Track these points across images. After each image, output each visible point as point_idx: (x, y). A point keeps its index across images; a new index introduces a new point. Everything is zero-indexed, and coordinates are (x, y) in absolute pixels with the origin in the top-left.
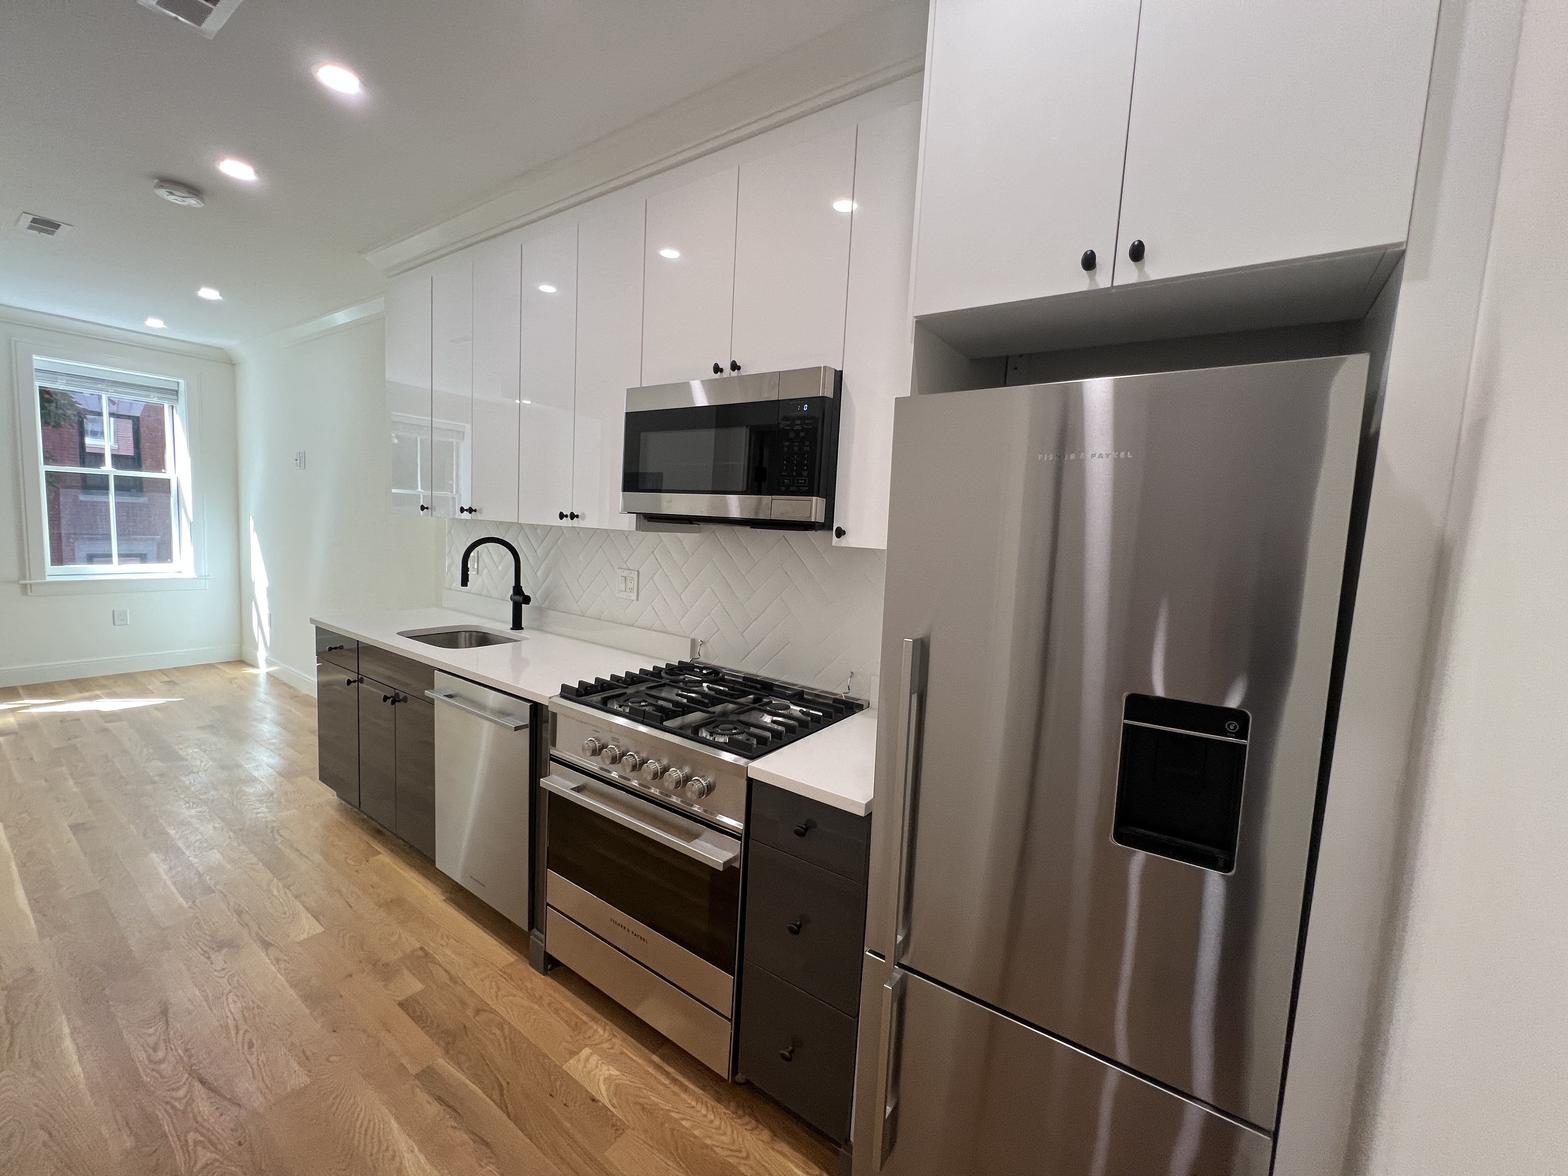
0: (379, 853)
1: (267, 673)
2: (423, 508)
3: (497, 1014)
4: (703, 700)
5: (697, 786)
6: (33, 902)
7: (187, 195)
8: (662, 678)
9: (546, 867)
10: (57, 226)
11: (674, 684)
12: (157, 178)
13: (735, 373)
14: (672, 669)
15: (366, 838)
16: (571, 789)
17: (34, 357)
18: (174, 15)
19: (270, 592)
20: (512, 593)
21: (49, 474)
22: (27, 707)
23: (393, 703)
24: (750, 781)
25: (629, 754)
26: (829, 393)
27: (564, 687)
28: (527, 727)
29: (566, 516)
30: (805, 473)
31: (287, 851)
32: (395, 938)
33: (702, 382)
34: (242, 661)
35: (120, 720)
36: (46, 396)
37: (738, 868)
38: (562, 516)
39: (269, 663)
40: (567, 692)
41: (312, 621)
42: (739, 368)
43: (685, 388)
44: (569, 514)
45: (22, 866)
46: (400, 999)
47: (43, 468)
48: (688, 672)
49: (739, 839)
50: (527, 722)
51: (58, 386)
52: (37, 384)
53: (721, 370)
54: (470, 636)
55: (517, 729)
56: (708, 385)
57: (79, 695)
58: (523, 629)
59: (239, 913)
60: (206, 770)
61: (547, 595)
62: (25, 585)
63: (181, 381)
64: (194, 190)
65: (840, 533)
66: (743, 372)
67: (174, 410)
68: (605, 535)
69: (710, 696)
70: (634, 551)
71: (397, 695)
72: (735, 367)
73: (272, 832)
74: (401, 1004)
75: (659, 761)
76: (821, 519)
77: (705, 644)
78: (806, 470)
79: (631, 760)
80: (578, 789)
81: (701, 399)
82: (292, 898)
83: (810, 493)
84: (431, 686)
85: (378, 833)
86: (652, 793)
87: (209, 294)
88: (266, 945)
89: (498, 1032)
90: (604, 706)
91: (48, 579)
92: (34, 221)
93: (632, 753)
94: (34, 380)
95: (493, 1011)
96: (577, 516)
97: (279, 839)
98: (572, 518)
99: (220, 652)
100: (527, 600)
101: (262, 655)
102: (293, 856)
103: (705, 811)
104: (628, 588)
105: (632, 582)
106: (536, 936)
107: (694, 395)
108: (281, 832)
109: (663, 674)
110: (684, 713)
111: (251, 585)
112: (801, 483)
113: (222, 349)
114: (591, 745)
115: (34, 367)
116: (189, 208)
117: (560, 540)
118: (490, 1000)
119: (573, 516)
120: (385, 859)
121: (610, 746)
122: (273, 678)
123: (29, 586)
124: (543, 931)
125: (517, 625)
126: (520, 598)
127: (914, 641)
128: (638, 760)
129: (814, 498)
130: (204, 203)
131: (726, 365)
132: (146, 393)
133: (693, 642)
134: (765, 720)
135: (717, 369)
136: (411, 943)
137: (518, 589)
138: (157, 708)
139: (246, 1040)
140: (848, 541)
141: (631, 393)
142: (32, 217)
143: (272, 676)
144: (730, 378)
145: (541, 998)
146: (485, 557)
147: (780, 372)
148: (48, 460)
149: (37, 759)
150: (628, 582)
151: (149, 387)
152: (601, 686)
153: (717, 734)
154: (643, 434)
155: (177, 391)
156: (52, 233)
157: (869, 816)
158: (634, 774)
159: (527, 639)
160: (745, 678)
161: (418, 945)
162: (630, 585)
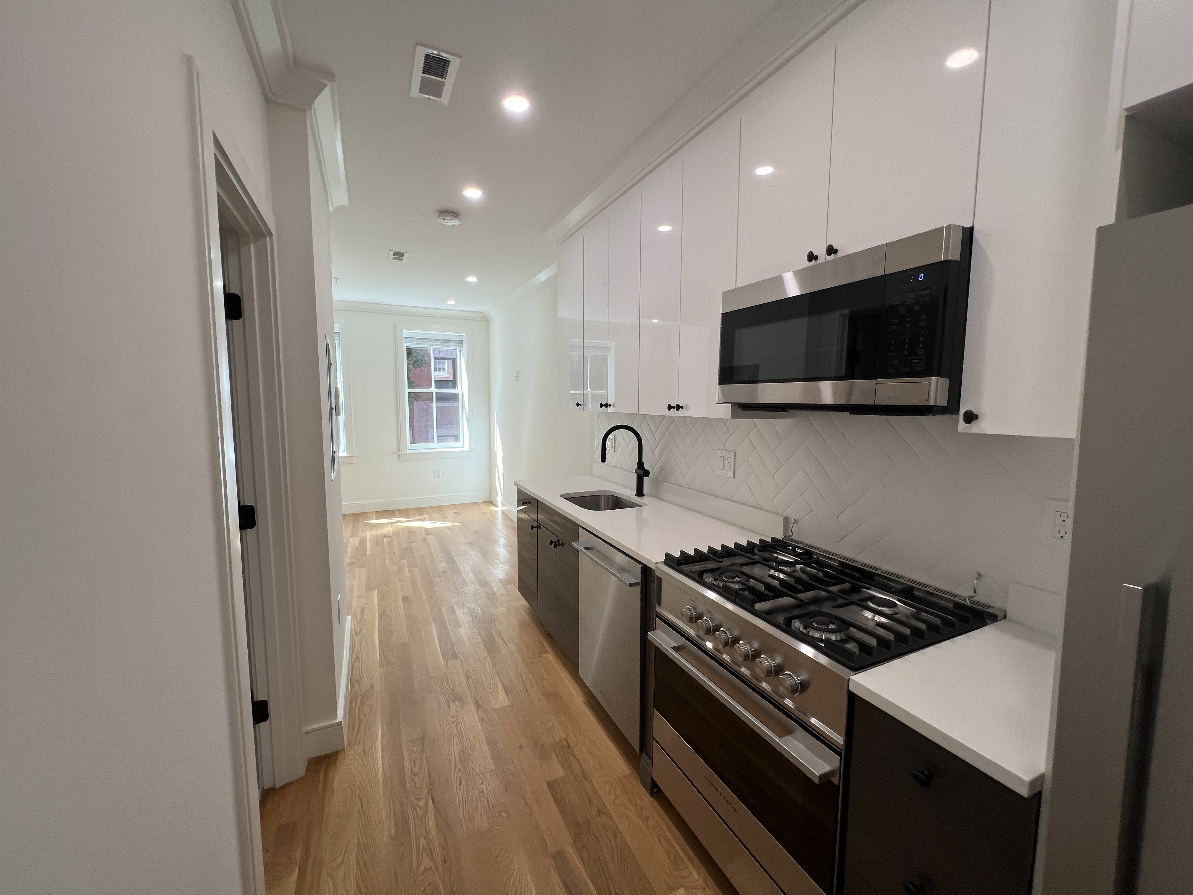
0: (547, 652)
1: (502, 511)
2: (578, 405)
3: (614, 821)
4: (796, 585)
5: (789, 682)
6: (381, 641)
7: (451, 218)
8: (754, 554)
9: (653, 706)
10: (403, 255)
11: (766, 562)
12: (438, 212)
13: (833, 256)
14: (765, 546)
15: (541, 638)
16: (671, 648)
17: (404, 331)
18: (428, 96)
19: (503, 459)
20: (636, 467)
21: (409, 393)
22: (397, 522)
23: (555, 546)
24: (852, 697)
25: (721, 629)
26: (955, 255)
27: (668, 555)
28: (639, 585)
29: (673, 407)
30: (920, 351)
31: (497, 638)
32: (550, 725)
33: (794, 272)
34: (491, 502)
35: (432, 534)
36: (409, 352)
37: (838, 784)
38: (670, 407)
39: (503, 505)
40: (670, 560)
41: (515, 483)
42: (836, 251)
43: (778, 281)
44: (675, 406)
45: (380, 618)
46: (549, 779)
47: (407, 391)
48: (780, 549)
49: (839, 754)
50: (640, 581)
51: (414, 345)
52: (405, 345)
53: (816, 258)
54: (608, 499)
55: (631, 585)
56: (801, 275)
57: (418, 517)
58: (644, 495)
59: (468, 677)
60: (465, 572)
61: (662, 470)
62: (399, 455)
63: (464, 335)
64: (454, 214)
65: (970, 417)
66: (840, 254)
67: (461, 352)
68: (707, 422)
69: (804, 581)
70: (731, 435)
71: (558, 541)
72: (831, 250)
73: (491, 622)
74: (549, 784)
75: (750, 643)
76: (943, 401)
77: (798, 523)
78: (922, 348)
79: (723, 636)
80: (677, 649)
81: (793, 289)
82: (495, 674)
83: (928, 373)
84: (576, 539)
85: (548, 636)
86: (742, 672)
87: (472, 279)
88: (478, 706)
89: (612, 837)
90: (699, 578)
91: (408, 452)
92: (394, 254)
93: (724, 630)
94: (404, 343)
95: (610, 817)
96: (682, 407)
97: (494, 627)
98: (678, 410)
99: (480, 496)
100: (647, 473)
101: (499, 499)
102: (499, 642)
103: (797, 708)
104: (725, 467)
105: (730, 462)
106: (644, 760)
107: (787, 287)
108: (496, 623)
109: (756, 551)
110: (775, 597)
111: (495, 455)
112: (914, 363)
113: (482, 312)
114: (689, 613)
115: (404, 336)
116: (454, 226)
117: (672, 424)
118: (608, 804)
119: (678, 407)
120: (551, 657)
121: (705, 618)
122: (504, 514)
123: (401, 455)
124: (650, 757)
125: (640, 492)
126: (642, 472)
127: (1145, 589)
128: (730, 637)
129: (934, 379)
130: (460, 221)
131: (820, 251)
132: (449, 344)
133: (786, 520)
134: (866, 615)
135: (812, 257)
136: (560, 733)
137: (640, 465)
138: (449, 528)
139: (459, 777)
140: (984, 427)
141: (727, 294)
142: (393, 252)
143: (504, 513)
144: (826, 263)
145: (647, 818)
146: (620, 439)
147: (886, 244)
148: (410, 385)
149: (396, 554)
150: (726, 461)
151: (450, 340)
152: (699, 556)
153: (812, 628)
154: (737, 331)
155: (463, 341)
156: (402, 259)
157: (1037, 797)
158: (727, 649)
159: (645, 505)
160: (841, 564)
161: (564, 736)
162: (727, 465)
